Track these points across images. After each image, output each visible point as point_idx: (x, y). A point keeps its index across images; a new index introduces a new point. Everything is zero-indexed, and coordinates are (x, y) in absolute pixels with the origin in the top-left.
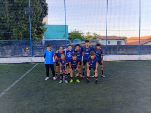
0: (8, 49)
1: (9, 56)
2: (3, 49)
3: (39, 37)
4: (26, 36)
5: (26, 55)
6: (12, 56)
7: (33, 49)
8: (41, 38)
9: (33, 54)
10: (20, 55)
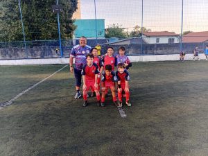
0: (37, 50)
1: (39, 57)
2: (32, 50)
3: (68, 36)
4: (55, 36)
5: (56, 56)
6: (42, 57)
7: (62, 49)
8: (71, 38)
9: (63, 55)
10: (50, 56)
